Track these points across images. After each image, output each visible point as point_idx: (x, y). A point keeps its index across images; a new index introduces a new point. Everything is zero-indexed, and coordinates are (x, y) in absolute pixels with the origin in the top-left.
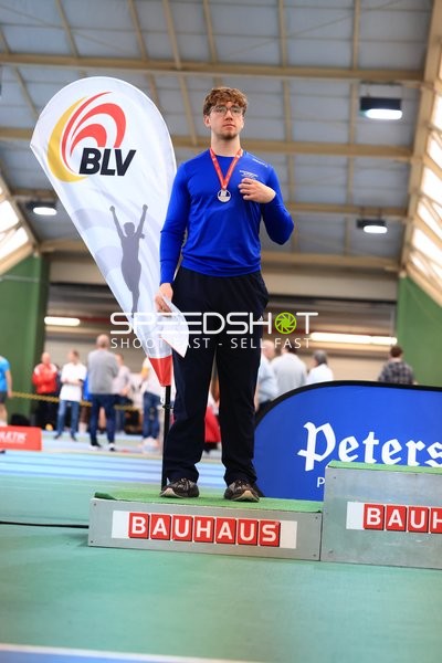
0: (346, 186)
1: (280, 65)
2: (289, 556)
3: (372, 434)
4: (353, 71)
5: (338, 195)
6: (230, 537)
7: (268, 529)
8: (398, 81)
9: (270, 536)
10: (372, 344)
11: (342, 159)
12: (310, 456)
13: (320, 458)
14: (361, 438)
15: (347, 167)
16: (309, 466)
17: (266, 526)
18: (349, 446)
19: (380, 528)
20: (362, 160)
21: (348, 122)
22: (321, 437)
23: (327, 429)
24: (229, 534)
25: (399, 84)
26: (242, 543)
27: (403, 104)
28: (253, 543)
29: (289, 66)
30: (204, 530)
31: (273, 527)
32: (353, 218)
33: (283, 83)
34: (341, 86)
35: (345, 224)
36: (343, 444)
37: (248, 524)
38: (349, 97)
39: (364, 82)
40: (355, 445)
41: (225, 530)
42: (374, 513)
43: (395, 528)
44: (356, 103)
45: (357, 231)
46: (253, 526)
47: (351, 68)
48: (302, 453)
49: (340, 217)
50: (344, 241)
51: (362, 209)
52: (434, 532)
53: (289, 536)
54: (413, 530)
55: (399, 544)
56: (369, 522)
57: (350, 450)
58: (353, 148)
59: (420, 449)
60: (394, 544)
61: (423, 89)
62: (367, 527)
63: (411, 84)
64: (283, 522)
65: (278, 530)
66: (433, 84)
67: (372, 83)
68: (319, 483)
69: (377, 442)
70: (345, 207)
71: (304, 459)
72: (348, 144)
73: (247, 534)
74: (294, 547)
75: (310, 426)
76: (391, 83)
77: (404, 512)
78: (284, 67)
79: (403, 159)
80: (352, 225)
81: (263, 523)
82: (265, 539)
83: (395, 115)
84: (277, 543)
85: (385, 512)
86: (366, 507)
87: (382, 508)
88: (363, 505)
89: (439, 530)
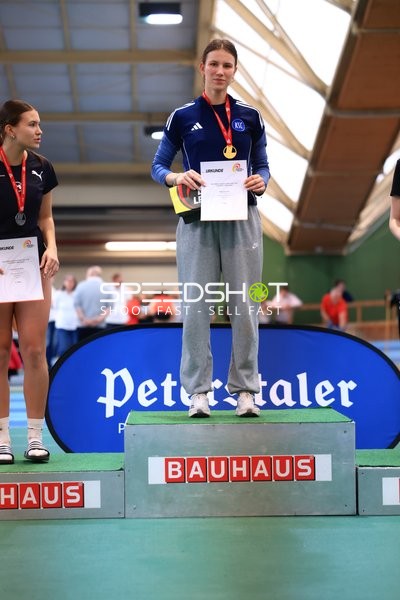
0: (131, 93)
2: (95, 516)
3: (169, 376)
5: (122, 103)
6: (35, 502)
7: (72, 491)
9: (75, 498)
10: (168, 251)
11: (125, 66)
12: (110, 403)
13: (119, 404)
14: (159, 381)
15: (130, 73)
16: (110, 413)
17: (69, 488)
18: (147, 389)
19: (181, 480)
20: (145, 66)
21: (128, 28)
22: (119, 383)
23: (125, 374)
24: (33, 499)
26: (47, 506)
27: (184, 8)
28: (58, 506)
30: (7, 497)
31: (77, 488)
32: (140, 125)
35: (132, 130)
36: (141, 388)
37: (51, 487)
40: (153, 388)
41: (30, 496)
42: (174, 466)
43: (196, 479)
44: (135, 9)
45: (146, 138)
46: (56, 489)
48: (101, 400)
49: (127, 125)
50: (133, 148)
51: (149, 115)
52: (234, 480)
53: (93, 496)
54: (213, 480)
55: (201, 496)
56: (171, 476)
57: (149, 393)
58: (135, 54)
59: (218, 387)
60: (196, 496)
62: (169, 481)
64: (85, 483)
65: (81, 491)
68: (120, 429)
69: (175, 383)
70: (132, 114)
71: (103, 406)
72: (130, 50)
73: (51, 498)
74: (99, 506)
75: (107, 372)
77: (204, 464)
79: (186, 63)
80: (140, 133)
81: (67, 485)
82: (69, 501)
83: (176, 19)
84: (81, 504)
85: (186, 465)
86: (167, 461)
87: (182, 461)
88: (163, 459)
89: (239, 478)
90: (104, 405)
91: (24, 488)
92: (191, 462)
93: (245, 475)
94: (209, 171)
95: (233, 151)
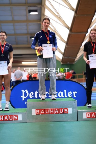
0: (27, 29)
1: (10, 4)
2: (20, 122)
4: (26, 4)
5: (25, 31)
6: (7, 119)
7: (15, 117)
8: (36, 6)
9: (16, 118)
10: (36, 64)
11: (26, 24)
13: (25, 97)
14: (34, 92)
15: (27, 25)
16: (23, 99)
17: (15, 116)
18: (31, 94)
19: (39, 114)
20: (30, 23)
21: (26, 15)
22: (25, 93)
25: (37, 6)
26: (10, 120)
27: (38, 11)
29: (12, 4)
31: (16, 116)
32: (29, 36)
33: (11, 8)
34: (24, 8)
35: (27, 38)
36: (30, 94)
37: (11, 116)
38: (26, 10)
39: (29, 6)
40: (33, 94)
41: (6, 118)
44: (28, 11)
45: (30, 39)
46: (12, 116)
47: (26, 3)
48: (21, 97)
49: (26, 36)
50: (27, 41)
51: (31, 34)
52: (51, 114)
53: (20, 118)
54: (46, 114)
55: (43, 117)
57: (32, 95)
59: (47, 93)
61: (42, 7)
62: (36, 114)
63: (39, 6)
64: (18, 115)
65: (17, 117)
66: (44, 6)
67: (31, 6)
68: (26, 103)
69: (37, 93)
70: (27, 34)
72: (27, 20)
73: (11, 118)
74: (21, 120)
75: (23, 91)
76: (35, 6)
77: (44, 110)
78: (11, 4)
79: (39, 23)
80: (29, 38)
82: (15, 119)
83: (36, 13)
84: (17, 120)
85: (40, 111)
86: (36, 110)
87: (39, 110)
88: (35, 110)
89: (52, 113)
90: (22, 98)
91: (5, 116)
92: (41, 110)
93: (53, 113)
94: (44, 46)
95: (49, 42)
